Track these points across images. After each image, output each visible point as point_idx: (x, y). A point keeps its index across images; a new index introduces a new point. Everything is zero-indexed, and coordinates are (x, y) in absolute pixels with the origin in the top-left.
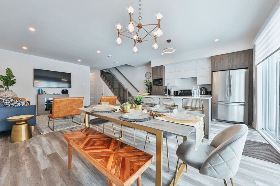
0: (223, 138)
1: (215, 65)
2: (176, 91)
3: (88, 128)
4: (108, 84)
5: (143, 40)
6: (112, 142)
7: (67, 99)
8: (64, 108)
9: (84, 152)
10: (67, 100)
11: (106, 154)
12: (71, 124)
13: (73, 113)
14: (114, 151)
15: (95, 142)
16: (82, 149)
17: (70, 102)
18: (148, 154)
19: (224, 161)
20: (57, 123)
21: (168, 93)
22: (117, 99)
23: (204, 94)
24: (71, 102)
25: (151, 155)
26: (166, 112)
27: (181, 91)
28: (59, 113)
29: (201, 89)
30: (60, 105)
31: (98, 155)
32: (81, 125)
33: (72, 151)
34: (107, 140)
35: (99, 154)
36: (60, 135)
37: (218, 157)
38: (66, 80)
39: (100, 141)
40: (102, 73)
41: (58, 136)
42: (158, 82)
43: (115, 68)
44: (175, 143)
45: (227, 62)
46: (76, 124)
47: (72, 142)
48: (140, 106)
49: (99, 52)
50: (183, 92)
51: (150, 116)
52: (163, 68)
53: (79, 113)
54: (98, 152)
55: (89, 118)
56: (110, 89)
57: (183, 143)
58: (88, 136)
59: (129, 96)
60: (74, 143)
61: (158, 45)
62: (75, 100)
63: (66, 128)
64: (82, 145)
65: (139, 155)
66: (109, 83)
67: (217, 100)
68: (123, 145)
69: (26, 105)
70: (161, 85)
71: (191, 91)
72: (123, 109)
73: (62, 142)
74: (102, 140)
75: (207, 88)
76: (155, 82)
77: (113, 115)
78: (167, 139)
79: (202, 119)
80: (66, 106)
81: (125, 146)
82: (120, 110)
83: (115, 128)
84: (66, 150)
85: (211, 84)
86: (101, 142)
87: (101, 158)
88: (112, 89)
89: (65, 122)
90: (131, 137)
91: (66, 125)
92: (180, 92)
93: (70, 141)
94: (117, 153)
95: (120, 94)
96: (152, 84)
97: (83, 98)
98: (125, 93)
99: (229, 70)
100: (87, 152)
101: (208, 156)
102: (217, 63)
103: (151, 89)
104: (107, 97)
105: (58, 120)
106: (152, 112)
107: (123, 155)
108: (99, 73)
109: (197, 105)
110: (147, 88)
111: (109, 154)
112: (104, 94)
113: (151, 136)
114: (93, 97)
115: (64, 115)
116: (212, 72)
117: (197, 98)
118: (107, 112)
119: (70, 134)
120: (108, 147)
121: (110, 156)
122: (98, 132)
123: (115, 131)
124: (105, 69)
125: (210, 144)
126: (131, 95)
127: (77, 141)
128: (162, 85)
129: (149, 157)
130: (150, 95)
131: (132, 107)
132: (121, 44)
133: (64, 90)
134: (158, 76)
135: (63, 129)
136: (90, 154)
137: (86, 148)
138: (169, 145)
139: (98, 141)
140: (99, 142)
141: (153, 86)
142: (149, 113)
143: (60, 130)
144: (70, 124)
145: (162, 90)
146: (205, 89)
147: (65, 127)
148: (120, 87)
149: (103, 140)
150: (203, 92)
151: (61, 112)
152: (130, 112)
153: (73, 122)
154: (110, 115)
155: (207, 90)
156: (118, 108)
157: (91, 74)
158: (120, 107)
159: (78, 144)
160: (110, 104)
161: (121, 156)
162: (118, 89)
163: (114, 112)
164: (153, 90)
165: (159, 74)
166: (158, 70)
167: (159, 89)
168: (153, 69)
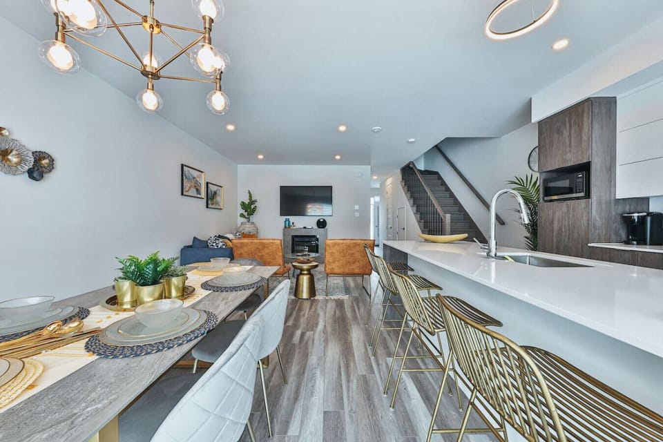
4: (412, 202)
40: (403, 176)
56: (416, 215)
69: (224, 247)
70: (582, 194)
96: (541, 193)
112: (405, 228)
114: (391, 235)
128: (588, 196)
133: (321, 220)
164: (543, 220)
165: (570, 146)
166: (568, 125)
167: (571, 216)
168: (544, 130)
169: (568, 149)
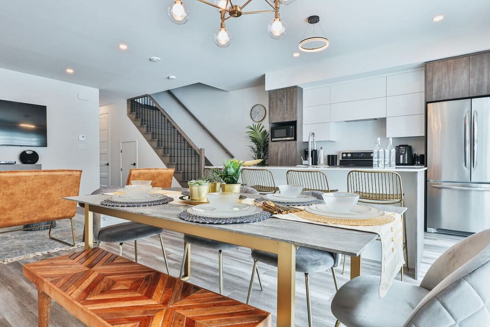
0: (454, 264)
1: (435, 85)
2: (333, 156)
3: (94, 249)
4: (150, 136)
5: (243, 11)
6: (161, 281)
7: (34, 174)
8: (28, 198)
9: (82, 310)
10: (36, 176)
11: (142, 311)
12: (46, 243)
13: (50, 214)
14: (165, 303)
15: (114, 283)
16: (78, 300)
17: (45, 184)
18: (256, 308)
19: (456, 321)
20: (6, 242)
21: (310, 158)
22: (173, 177)
23: (406, 162)
24: (48, 182)
25: (263, 312)
26: (303, 204)
27: (345, 155)
28: (12, 213)
29: (398, 148)
30: (16, 189)
31: (122, 315)
32: (76, 247)
33: (49, 311)
34: (147, 278)
35: (124, 311)
36: (14, 274)
37: (440, 310)
38: (33, 127)
39: (128, 279)
40: (132, 108)
41: (10, 276)
42: (283, 131)
43: (169, 92)
44: (328, 288)
45: (465, 75)
46: (60, 244)
47: (50, 283)
48: (237, 188)
49: (123, 47)
50: (351, 158)
51: (261, 210)
52: (298, 93)
53: (69, 214)
54: (121, 308)
55: (95, 222)
56: (156, 149)
57: (349, 283)
58: (94, 268)
59: (206, 167)
60: (55, 287)
61: (283, 25)
62: (57, 176)
63: (32, 256)
64: (77, 292)
65: (232, 312)
66: (153, 133)
67: (438, 175)
68: (188, 290)
70: (293, 138)
71: (372, 155)
72: (189, 198)
73: (20, 293)
74: (131, 279)
75: (413, 147)
76: (277, 132)
77: (163, 211)
78: (306, 274)
79: (398, 218)
80: (32, 192)
81: (194, 292)
82: (181, 198)
83: (169, 254)
84: (31, 312)
85: (423, 135)
86: (130, 282)
87: (128, 323)
88: (161, 151)
89: (29, 239)
90: (212, 276)
91: (32, 248)
92: (343, 158)
93: (43, 282)
94: (174, 309)
95: (183, 163)
96: (270, 137)
97: (81, 171)
98: (197, 158)
99: (471, 98)
100: (90, 307)
101: (414, 311)
102: (439, 80)
103: (267, 150)
104: (147, 171)
105: (9, 235)
106: (267, 202)
107: (188, 314)
108: (124, 108)
109: (387, 188)
110: (255, 146)
111: (151, 311)
112: (137, 164)
113: (264, 274)
114: (108, 173)
115: (26, 220)
116: (427, 103)
117: (387, 169)
118: (145, 204)
119: (43, 266)
120: (149, 296)
121: (153, 317)
122: (121, 258)
123: (168, 261)
124: (141, 97)
125: (419, 286)
126: (212, 165)
127: (62, 281)
128: (295, 139)
129: (259, 317)
130: (263, 164)
131: (213, 190)
132: (185, 21)
133: (28, 152)
134: (284, 114)
135: (22, 257)
136: (99, 312)
137: (88, 299)
138: (312, 293)
139: (122, 280)
140: (126, 282)
141: (270, 143)
142: (261, 204)
143: (15, 259)
144: (42, 244)
145: (296, 152)
146: (409, 149)
147: (28, 252)
148: (183, 144)
149: (135, 279)
150: (401, 156)
151: (19, 211)
152: (208, 203)
153: (53, 239)
154: (155, 210)
155: (414, 153)
156: (176, 195)
157: (103, 110)
158: (182, 194)
159: (64, 288)
160: (154, 185)
161: (184, 316)
162: (176, 151)
163: (165, 205)
164: (272, 153)
165: (287, 110)
166: (286, 98)
167: (288, 150)
168: (272, 97)
169: (286, 112)
